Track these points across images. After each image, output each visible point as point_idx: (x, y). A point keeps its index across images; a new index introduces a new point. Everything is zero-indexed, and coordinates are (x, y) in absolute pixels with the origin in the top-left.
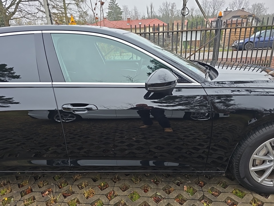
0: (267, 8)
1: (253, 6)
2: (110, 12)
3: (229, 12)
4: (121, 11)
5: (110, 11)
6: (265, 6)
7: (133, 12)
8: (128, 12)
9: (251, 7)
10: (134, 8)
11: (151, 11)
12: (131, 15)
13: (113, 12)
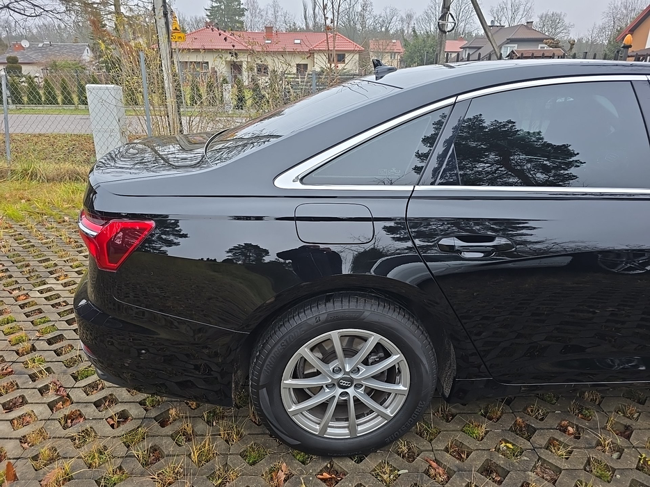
0: (572, 24)
1: (541, 18)
2: (215, 7)
3: (498, 29)
4: (242, 6)
5: (215, 4)
6: (567, 21)
7: (270, 12)
8: (258, 11)
9: (538, 20)
10: (271, 3)
11: (314, 12)
12: (264, 18)
13: (222, 9)
